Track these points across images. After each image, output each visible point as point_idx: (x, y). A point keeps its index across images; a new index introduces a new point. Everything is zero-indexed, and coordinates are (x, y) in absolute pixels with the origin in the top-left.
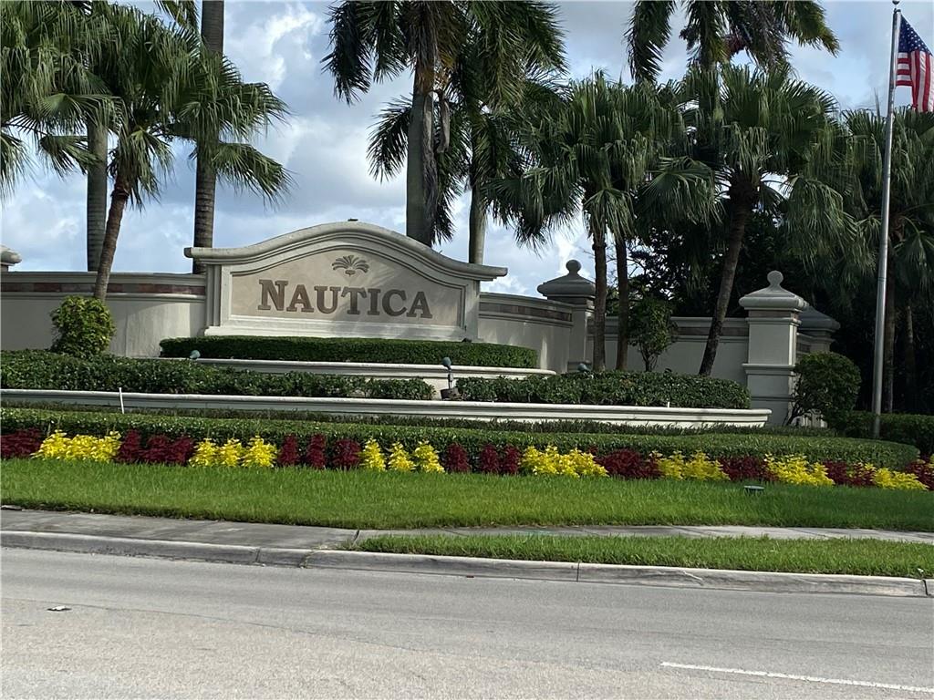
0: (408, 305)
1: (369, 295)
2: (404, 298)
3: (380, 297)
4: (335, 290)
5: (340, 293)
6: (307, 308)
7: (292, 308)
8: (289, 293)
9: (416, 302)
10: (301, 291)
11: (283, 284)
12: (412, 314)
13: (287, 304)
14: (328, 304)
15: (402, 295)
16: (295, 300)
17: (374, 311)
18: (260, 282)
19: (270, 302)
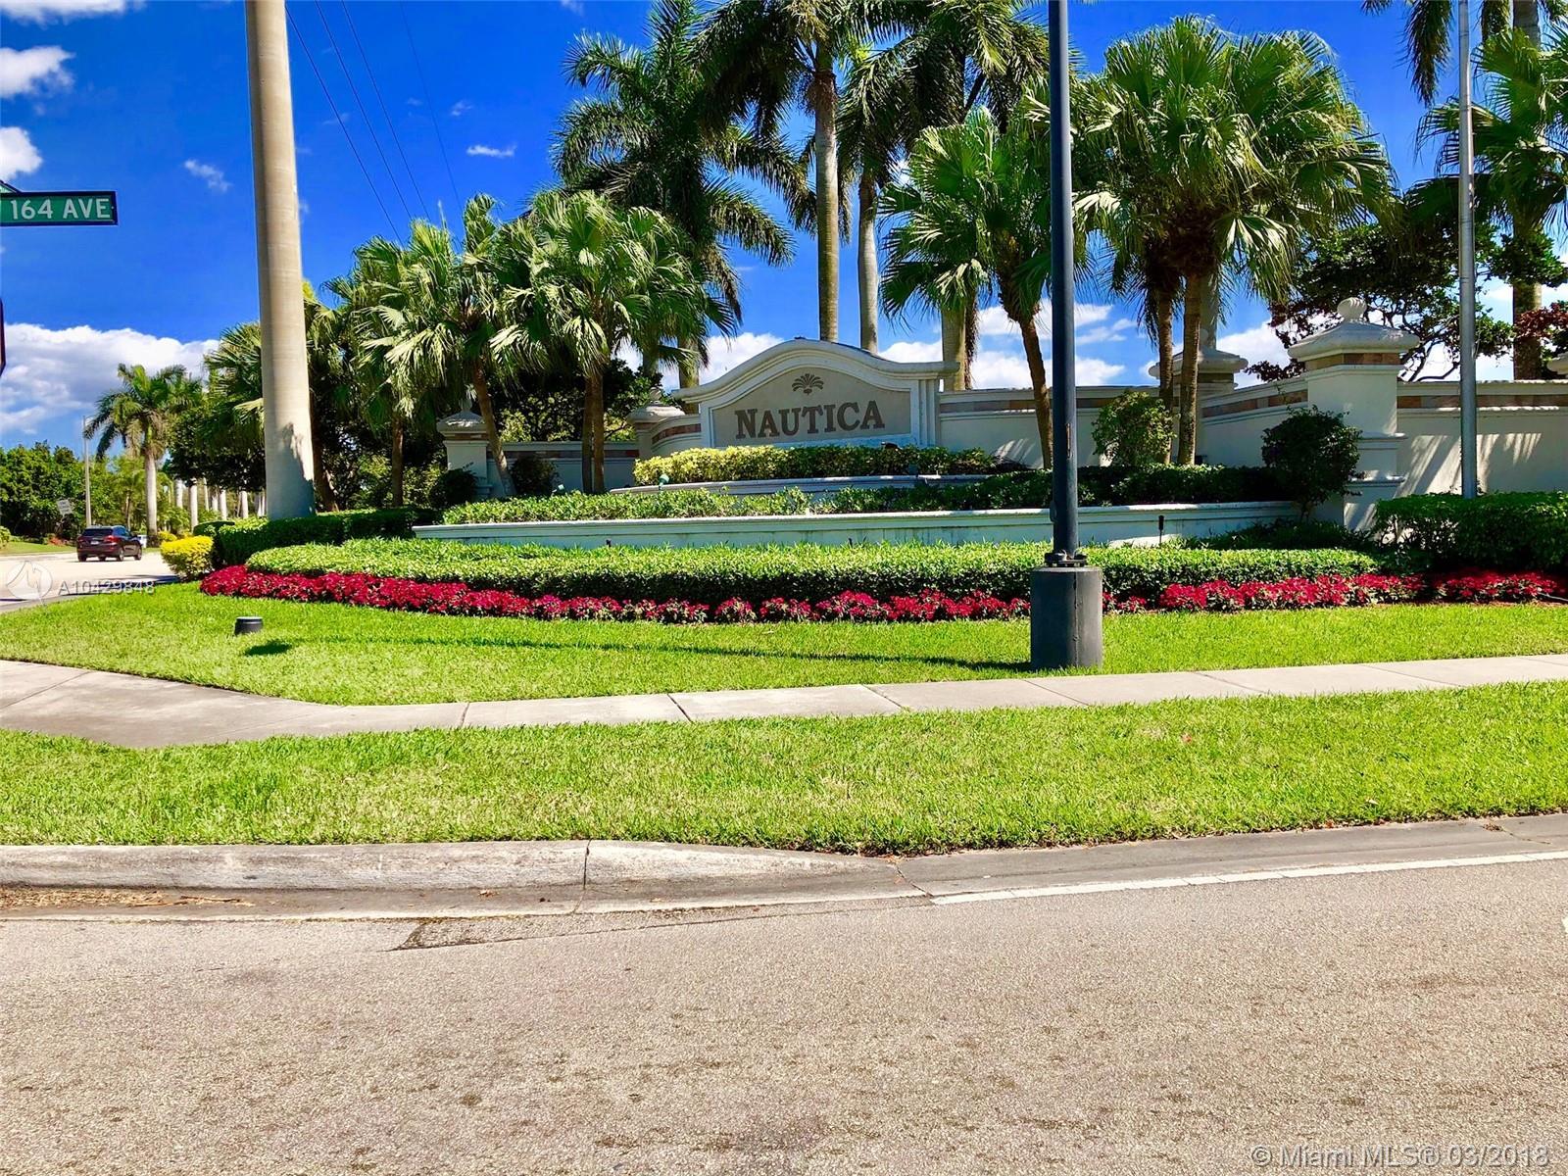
0: (861, 417)
1: (825, 412)
2: (857, 411)
3: (835, 412)
4: (796, 411)
5: (800, 413)
6: (775, 433)
7: (762, 434)
8: (759, 418)
9: (868, 413)
10: (768, 415)
11: (753, 412)
12: (865, 426)
13: (757, 432)
14: (791, 427)
15: (855, 406)
16: (764, 427)
17: (830, 428)
18: (737, 412)
19: (745, 431)
